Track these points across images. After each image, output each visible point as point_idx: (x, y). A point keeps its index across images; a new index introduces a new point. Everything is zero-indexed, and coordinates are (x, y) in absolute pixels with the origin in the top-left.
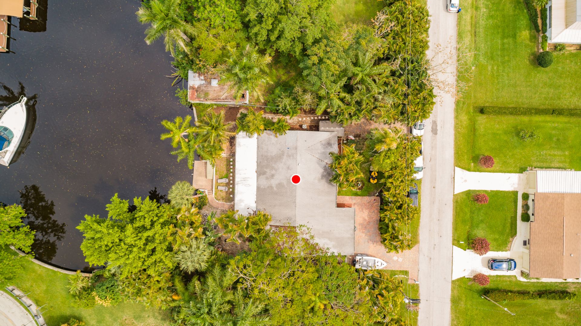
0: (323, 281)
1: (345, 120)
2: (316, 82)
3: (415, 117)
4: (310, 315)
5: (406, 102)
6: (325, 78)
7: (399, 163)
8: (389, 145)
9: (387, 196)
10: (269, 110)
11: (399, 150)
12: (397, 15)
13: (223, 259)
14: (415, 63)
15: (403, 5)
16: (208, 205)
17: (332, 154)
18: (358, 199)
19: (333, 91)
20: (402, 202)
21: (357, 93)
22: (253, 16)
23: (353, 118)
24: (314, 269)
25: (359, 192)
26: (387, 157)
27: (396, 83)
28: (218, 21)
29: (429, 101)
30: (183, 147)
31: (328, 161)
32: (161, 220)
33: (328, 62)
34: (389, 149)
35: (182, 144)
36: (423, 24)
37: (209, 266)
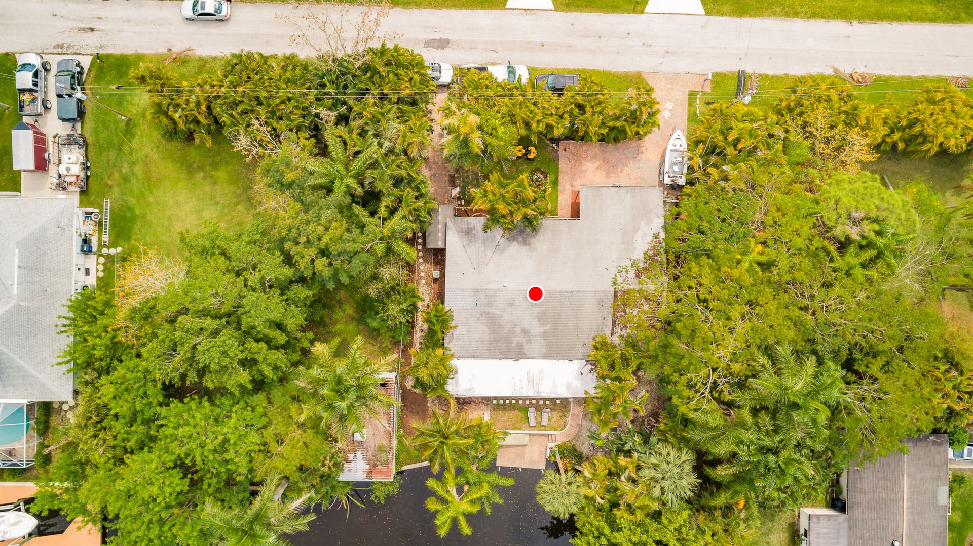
0: (715, 248)
1: (428, 205)
2: (361, 261)
3: (421, 80)
4: (775, 272)
5: (394, 98)
6: (356, 246)
7: (504, 109)
8: (472, 128)
9: (562, 130)
10: (408, 337)
11: (481, 111)
12: (238, 113)
13: (674, 422)
14: (325, 80)
15: (219, 101)
16: (574, 442)
17: (486, 228)
18: (564, 179)
19: (377, 230)
20: (571, 103)
21: (379, 186)
22: (244, 377)
23: (423, 191)
24: (693, 263)
25: (551, 177)
26: (494, 132)
27: (360, 115)
28: (254, 438)
29: (393, 56)
30: (478, 496)
31: (497, 233)
32: (607, 531)
33: (326, 239)
34: (480, 128)
35: (474, 496)
36: (254, 65)
37: (686, 446)
